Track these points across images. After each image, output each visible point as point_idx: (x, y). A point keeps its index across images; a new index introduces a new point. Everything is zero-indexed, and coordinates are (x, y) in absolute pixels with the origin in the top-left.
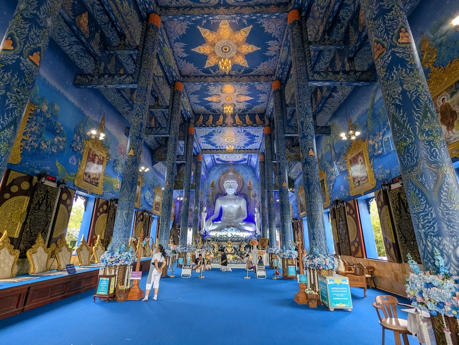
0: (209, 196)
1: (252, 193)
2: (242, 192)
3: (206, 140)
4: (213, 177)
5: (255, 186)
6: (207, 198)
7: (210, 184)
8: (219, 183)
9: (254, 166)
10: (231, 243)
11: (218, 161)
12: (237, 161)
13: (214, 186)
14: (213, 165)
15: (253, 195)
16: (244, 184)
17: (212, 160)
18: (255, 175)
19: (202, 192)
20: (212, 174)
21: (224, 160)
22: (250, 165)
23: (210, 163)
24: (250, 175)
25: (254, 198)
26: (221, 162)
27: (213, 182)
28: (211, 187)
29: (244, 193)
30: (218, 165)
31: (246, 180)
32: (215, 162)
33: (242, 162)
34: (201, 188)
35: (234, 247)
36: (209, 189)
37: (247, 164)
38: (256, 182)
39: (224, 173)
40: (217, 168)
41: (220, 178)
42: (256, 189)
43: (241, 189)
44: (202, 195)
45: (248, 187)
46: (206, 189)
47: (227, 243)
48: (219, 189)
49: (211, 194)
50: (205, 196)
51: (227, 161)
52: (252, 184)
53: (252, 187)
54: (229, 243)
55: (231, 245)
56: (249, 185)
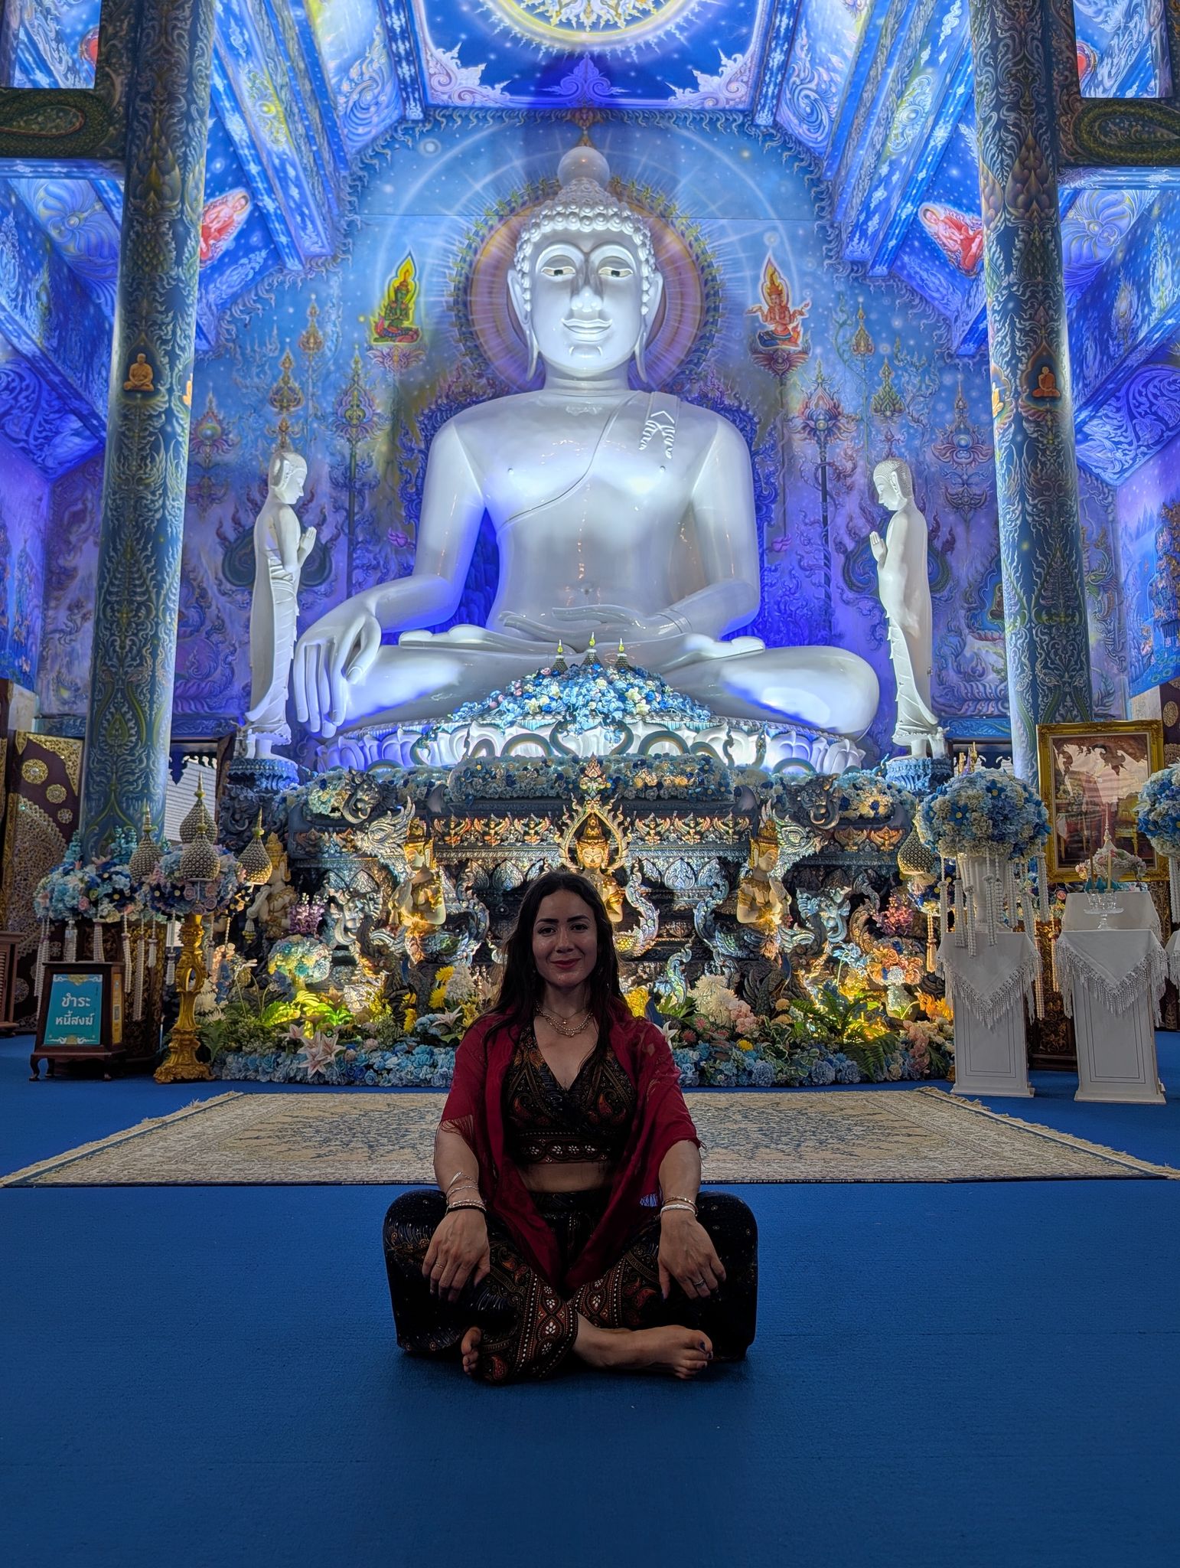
0: (364, 427)
1: (800, 393)
2: (693, 391)
4: (396, 247)
5: (826, 330)
6: (341, 444)
7: (365, 310)
8: (456, 302)
9: (826, 121)
10: (617, 833)
11: (449, 58)
12: (648, 45)
13: (414, 327)
14: (403, 119)
15: (810, 418)
16: (716, 309)
17: (385, 26)
18: (832, 226)
19: (286, 383)
20: (389, 210)
21: (507, 22)
22: (776, 124)
23: (360, 56)
24: (774, 229)
25: (822, 445)
26: (482, 67)
27: (397, 290)
28: (376, 340)
29: (718, 394)
30: (454, 121)
31: (739, 275)
32: (420, 72)
33: (696, 73)
34: (282, 350)
35: (656, 875)
36: (363, 357)
37: (742, 112)
38: (839, 295)
39: (509, 203)
40: (445, 151)
41: (469, 246)
42: (841, 356)
43: (687, 355)
44: (285, 414)
45: (754, 341)
46: (329, 354)
47: (561, 829)
48: (468, 359)
49: (379, 411)
50: (315, 425)
51: (547, 53)
52: (801, 313)
53: (800, 341)
54: (593, 822)
55: (616, 850)
56: (773, 319)
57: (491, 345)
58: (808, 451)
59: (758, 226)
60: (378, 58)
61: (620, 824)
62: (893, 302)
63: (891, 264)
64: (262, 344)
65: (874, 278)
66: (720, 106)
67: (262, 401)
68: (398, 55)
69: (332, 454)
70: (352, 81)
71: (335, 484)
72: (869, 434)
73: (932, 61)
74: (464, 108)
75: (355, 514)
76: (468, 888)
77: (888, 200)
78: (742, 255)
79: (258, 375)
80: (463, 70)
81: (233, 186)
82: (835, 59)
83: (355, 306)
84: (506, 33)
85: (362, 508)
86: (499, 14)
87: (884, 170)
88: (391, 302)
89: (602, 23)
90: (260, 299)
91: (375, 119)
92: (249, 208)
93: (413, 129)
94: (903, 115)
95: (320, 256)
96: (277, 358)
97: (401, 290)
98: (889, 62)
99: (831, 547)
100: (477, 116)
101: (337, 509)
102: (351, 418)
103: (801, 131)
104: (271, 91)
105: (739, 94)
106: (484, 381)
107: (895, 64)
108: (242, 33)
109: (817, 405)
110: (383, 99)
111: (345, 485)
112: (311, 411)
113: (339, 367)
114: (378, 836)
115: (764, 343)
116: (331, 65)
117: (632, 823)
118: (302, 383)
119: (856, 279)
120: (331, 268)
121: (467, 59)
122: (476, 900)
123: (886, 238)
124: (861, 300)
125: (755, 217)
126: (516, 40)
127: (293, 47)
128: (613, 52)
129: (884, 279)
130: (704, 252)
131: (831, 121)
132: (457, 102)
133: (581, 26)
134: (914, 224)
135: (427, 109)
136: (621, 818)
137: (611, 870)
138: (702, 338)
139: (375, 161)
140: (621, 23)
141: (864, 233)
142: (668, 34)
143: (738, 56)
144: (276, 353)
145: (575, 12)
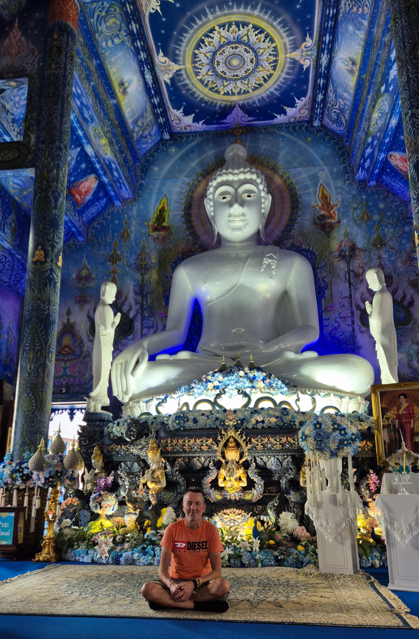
0: (147, 268)
1: (337, 241)
2: (288, 243)
4: (160, 192)
5: (348, 212)
6: (138, 276)
7: (147, 220)
8: (185, 214)
9: (344, 122)
10: (243, 445)
11: (179, 113)
12: (263, 98)
13: (167, 225)
14: (162, 139)
15: (342, 251)
16: (298, 207)
17: (151, 103)
18: (349, 166)
19: (115, 252)
20: (156, 177)
21: (202, 96)
22: (322, 125)
23: (142, 116)
24: (323, 170)
25: (348, 263)
26: (193, 115)
27: (160, 211)
28: (152, 232)
29: (299, 244)
30: (183, 139)
31: (308, 191)
32: (168, 119)
33: (285, 107)
34: (113, 239)
35: (262, 464)
36: (146, 239)
37: (307, 121)
38: (354, 196)
39: (206, 170)
40: (179, 151)
41: (190, 190)
42: (355, 222)
43: (285, 228)
44: (115, 265)
45: (315, 219)
46: (132, 239)
47: (217, 443)
48: (190, 237)
49: (153, 261)
50: (127, 269)
51: (220, 107)
52: (337, 205)
53: (336, 217)
54: (231, 440)
55: (243, 452)
56: (323, 209)
57: (200, 230)
58: (342, 266)
59: (315, 170)
60: (150, 117)
61: (244, 440)
62: (379, 197)
63: (377, 180)
64: (105, 237)
65: (370, 187)
66: (297, 120)
67: (105, 261)
68: (158, 114)
69: (134, 281)
70: (139, 126)
71: (136, 293)
72: (370, 257)
73: (386, 91)
74: (187, 133)
75: (144, 305)
76: (177, 471)
77: (373, 152)
78: (309, 183)
79: (104, 250)
80: (185, 117)
81: (90, 174)
82: (345, 95)
83: (143, 219)
84: (202, 100)
85: (147, 302)
86: (198, 93)
87: (370, 140)
88: (158, 216)
89: (242, 92)
90: (104, 219)
91: (150, 141)
92: (97, 182)
93: (166, 143)
94: (376, 115)
95: (129, 199)
96: (112, 242)
97: (162, 211)
98: (368, 93)
99: (354, 308)
100: (192, 136)
101: (136, 303)
102: (142, 265)
103: (334, 127)
104: (102, 134)
105: (305, 114)
106: (197, 246)
107: (371, 94)
108: (88, 112)
109: (345, 245)
110: (153, 132)
111: (140, 293)
112: (125, 263)
113: (137, 244)
114: (139, 447)
116: (130, 121)
117: (250, 440)
118: (122, 252)
119: (361, 188)
120: (134, 204)
121: (186, 113)
122: (180, 476)
123: (374, 169)
124: (364, 197)
125: (314, 165)
126: (206, 103)
127: (112, 116)
128: (248, 103)
129: (374, 186)
130: (292, 183)
131: (346, 121)
132: (184, 131)
133: (233, 94)
134: (386, 162)
135: (172, 134)
136: (244, 437)
137: (241, 462)
138: (291, 220)
139: (151, 158)
140: (250, 90)
141: (363, 168)
142: (272, 93)
143: (303, 98)
144: (111, 240)
145: (230, 88)
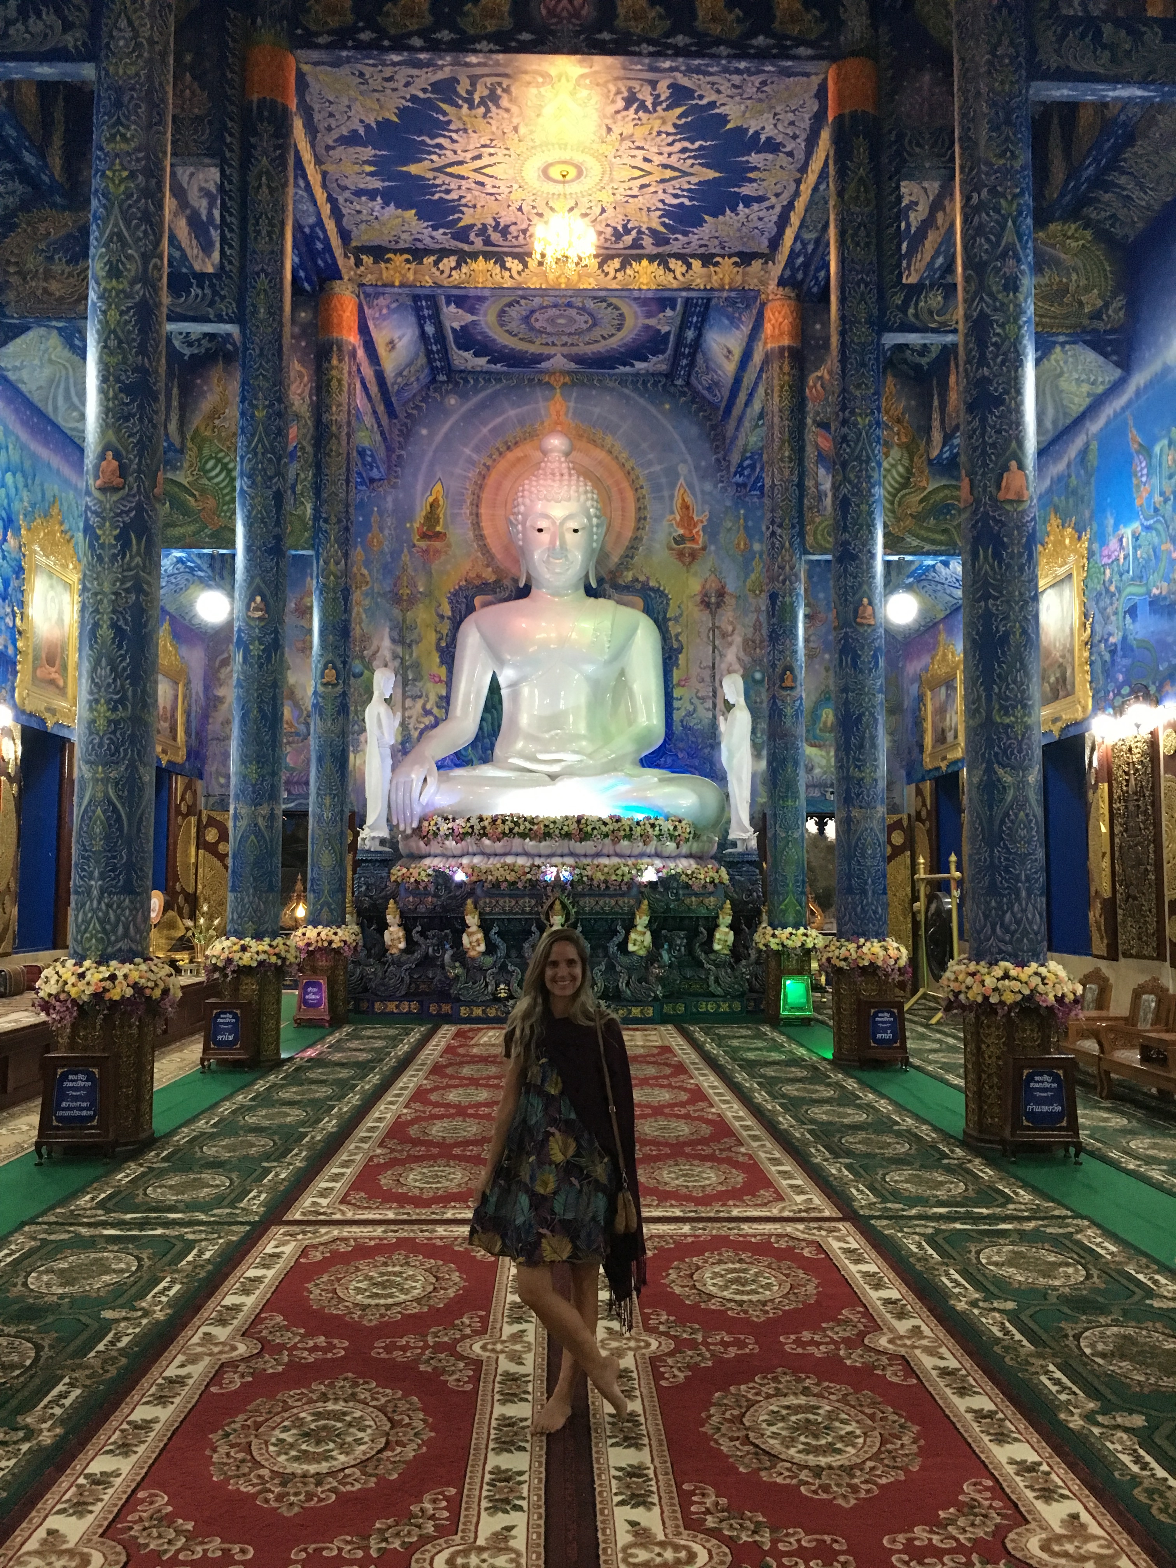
0: (412, 601)
1: (700, 577)
2: (629, 576)
3: (382, 168)
4: (430, 473)
5: (718, 533)
6: (396, 612)
7: (411, 520)
9: (718, 396)
11: (468, 355)
12: (599, 352)
13: (443, 534)
14: (434, 380)
15: (706, 595)
16: (645, 518)
17: (427, 348)
18: (724, 460)
19: (359, 570)
20: (425, 447)
21: (507, 344)
23: (409, 365)
24: (685, 461)
25: (713, 614)
26: (489, 357)
27: (431, 506)
28: (418, 539)
29: (645, 578)
30: (469, 383)
31: (661, 494)
32: (448, 362)
33: (632, 361)
34: (355, 547)
36: (410, 552)
37: (666, 376)
38: (727, 508)
39: (506, 442)
40: (463, 403)
41: (480, 473)
42: (728, 552)
43: (625, 550)
44: (358, 592)
45: (669, 541)
46: (387, 550)
48: (479, 553)
49: (421, 591)
50: (379, 599)
51: (533, 354)
52: (701, 522)
53: (700, 541)
54: (557, 902)
56: (683, 527)
58: (703, 617)
59: (675, 459)
60: (422, 360)
65: (751, 497)
66: (649, 373)
68: (434, 359)
69: (390, 619)
70: (403, 377)
71: (393, 641)
72: (745, 607)
74: (475, 372)
75: (407, 663)
78: (663, 480)
80: (476, 358)
82: (720, 372)
83: (404, 514)
85: (411, 655)
86: (502, 341)
88: (427, 514)
89: (569, 345)
91: (415, 387)
93: (440, 388)
95: (379, 479)
97: (434, 505)
100: (484, 379)
101: (395, 657)
102: (403, 595)
103: (705, 392)
105: (662, 370)
106: (490, 569)
109: (711, 586)
110: (422, 377)
111: (399, 641)
112: (375, 590)
113: (394, 559)
115: (677, 542)
116: (392, 377)
118: (370, 572)
119: (739, 497)
120: (388, 489)
121: (476, 355)
124: (742, 512)
125: (673, 452)
126: (512, 350)
128: (577, 354)
129: (758, 497)
130: (638, 477)
132: (471, 370)
133: (554, 344)
135: (451, 374)
138: (635, 539)
139: (415, 412)
140: (581, 345)
142: (613, 349)
143: (660, 355)
145: (551, 339)
